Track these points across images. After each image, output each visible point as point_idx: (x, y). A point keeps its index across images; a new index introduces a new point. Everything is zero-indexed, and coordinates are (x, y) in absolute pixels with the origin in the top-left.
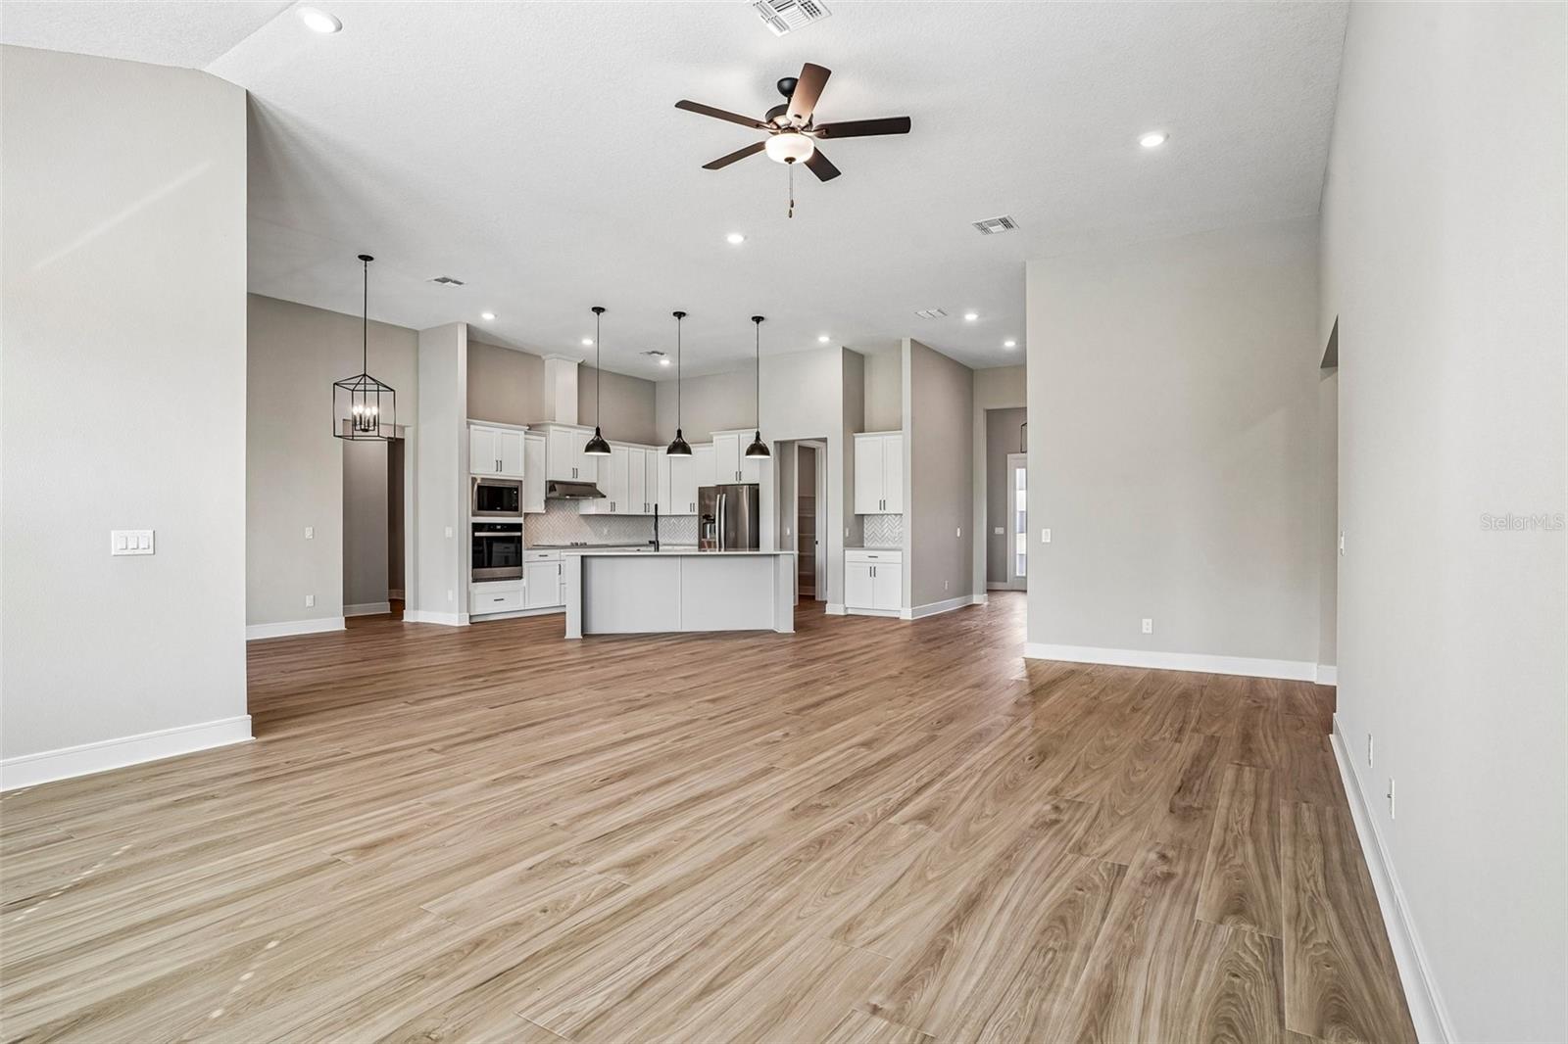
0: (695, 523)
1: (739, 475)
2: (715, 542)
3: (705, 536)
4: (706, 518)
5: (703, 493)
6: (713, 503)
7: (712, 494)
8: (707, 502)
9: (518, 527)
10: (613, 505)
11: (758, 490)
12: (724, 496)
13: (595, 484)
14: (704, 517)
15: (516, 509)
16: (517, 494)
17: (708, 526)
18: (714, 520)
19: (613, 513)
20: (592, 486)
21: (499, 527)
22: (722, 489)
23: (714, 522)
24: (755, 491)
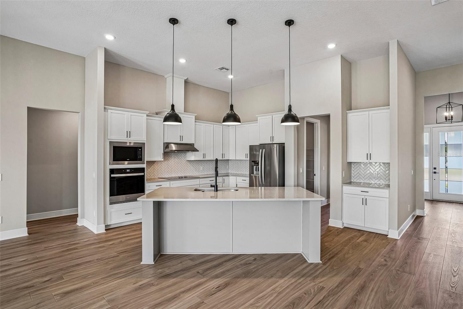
0: (247, 165)
1: (272, 138)
2: (259, 177)
3: (253, 173)
4: (254, 163)
5: (252, 148)
6: (258, 153)
7: (257, 149)
8: (255, 153)
9: (142, 170)
10: (204, 155)
11: (284, 147)
12: (264, 150)
13: (194, 144)
14: (252, 161)
15: (141, 159)
16: (141, 150)
17: (255, 167)
18: (258, 163)
19: (204, 159)
20: (192, 145)
21: (128, 171)
22: (262, 146)
23: (258, 165)
24: (282, 147)
